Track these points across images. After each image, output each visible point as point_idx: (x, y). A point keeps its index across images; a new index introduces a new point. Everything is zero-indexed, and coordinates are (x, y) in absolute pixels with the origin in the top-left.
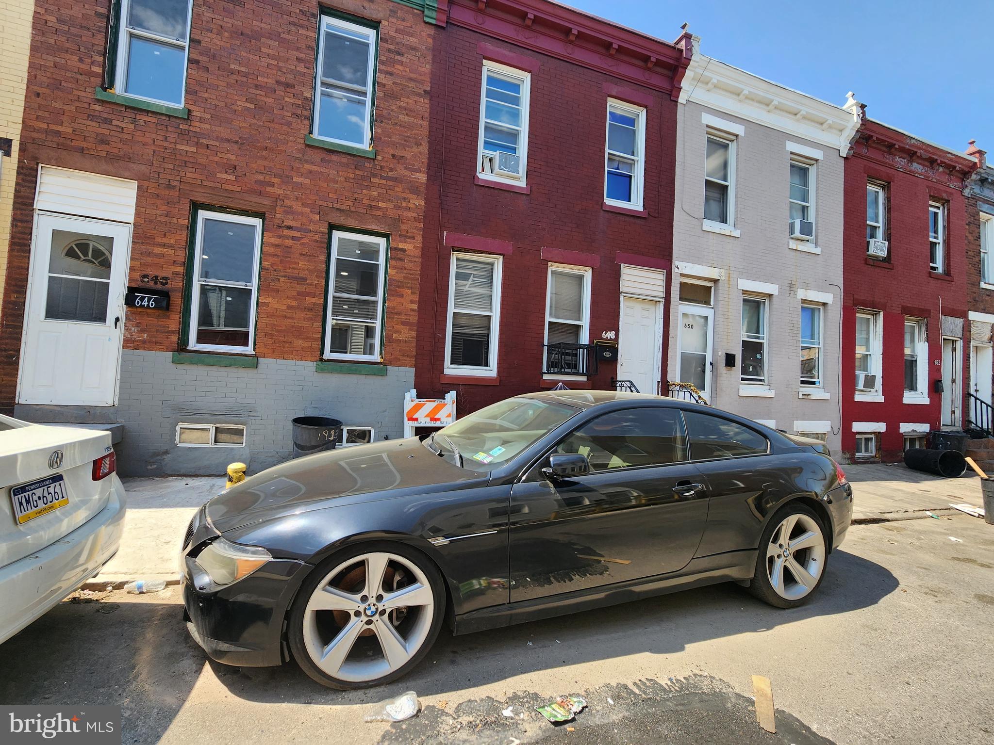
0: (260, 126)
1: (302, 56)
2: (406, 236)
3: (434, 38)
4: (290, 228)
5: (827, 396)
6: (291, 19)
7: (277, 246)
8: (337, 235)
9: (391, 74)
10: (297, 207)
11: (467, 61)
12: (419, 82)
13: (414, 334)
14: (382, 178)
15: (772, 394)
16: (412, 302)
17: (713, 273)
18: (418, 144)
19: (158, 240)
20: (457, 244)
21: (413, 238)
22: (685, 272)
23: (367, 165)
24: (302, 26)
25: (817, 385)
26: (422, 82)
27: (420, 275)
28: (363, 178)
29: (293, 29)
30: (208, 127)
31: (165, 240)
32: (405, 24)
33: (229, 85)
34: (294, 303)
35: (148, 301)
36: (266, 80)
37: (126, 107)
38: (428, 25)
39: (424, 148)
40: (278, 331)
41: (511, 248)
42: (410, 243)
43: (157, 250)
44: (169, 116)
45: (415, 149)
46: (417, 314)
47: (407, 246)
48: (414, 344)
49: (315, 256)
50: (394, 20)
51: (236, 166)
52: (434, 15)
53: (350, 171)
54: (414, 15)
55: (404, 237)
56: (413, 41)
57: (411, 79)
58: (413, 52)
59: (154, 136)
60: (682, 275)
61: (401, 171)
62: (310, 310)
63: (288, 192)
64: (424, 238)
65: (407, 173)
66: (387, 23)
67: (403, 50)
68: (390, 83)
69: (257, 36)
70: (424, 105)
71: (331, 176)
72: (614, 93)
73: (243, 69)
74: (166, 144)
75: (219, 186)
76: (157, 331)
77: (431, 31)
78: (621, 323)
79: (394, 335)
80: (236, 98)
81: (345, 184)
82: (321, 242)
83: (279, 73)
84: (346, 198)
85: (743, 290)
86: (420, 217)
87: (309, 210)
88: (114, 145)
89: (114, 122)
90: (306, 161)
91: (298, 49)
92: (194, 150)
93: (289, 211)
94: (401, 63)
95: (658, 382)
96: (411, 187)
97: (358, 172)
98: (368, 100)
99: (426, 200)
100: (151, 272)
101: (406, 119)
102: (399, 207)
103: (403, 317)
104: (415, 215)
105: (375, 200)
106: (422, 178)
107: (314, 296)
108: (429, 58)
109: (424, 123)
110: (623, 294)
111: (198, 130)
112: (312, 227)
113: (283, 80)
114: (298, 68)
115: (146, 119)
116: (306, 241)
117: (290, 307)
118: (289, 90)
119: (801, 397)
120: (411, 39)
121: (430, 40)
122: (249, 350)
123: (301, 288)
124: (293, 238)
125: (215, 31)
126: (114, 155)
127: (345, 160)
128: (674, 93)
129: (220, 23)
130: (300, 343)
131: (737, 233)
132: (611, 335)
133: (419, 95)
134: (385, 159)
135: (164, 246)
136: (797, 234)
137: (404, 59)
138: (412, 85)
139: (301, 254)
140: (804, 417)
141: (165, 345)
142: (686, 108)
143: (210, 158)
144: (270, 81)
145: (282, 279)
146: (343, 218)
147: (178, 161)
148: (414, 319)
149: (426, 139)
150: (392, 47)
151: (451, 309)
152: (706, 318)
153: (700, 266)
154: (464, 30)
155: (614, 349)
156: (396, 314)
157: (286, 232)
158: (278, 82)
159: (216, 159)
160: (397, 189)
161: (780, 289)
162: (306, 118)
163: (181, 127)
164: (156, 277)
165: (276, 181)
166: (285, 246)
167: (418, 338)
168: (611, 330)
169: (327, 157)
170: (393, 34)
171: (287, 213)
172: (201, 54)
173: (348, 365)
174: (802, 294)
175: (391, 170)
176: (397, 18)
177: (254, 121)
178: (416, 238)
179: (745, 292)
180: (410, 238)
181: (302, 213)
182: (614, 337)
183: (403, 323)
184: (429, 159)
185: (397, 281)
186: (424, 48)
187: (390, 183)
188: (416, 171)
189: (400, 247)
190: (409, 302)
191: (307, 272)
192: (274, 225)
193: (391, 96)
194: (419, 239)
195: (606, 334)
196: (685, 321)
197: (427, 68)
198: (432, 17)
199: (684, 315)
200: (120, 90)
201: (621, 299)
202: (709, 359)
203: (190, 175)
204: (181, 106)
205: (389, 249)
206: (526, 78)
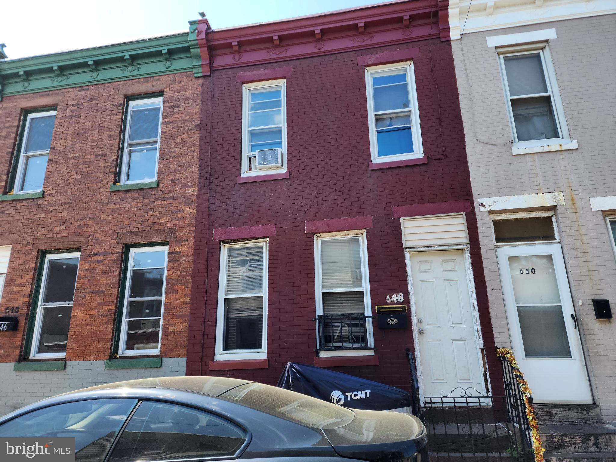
0: (83, 188)
1: (113, 133)
2: (181, 241)
3: (203, 86)
4: (96, 254)
6: (107, 113)
7: (87, 270)
8: (133, 251)
9: (171, 123)
10: (102, 238)
11: (228, 91)
12: (191, 121)
13: (186, 324)
14: (163, 199)
16: (185, 296)
17: (547, 200)
18: (191, 166)
19: (18, 281)
20: (224, 237)
21: (187, 241)
22: (494, 208)
23: (152, 193)
24: (113, 115)
26: (193, 120)
27: (193, 271)
28: (149, 204)
29: (108, 118)
30: (53, 198)
31: (21, 281)
32: (181, 85)
33: (68, 168)
34: (94, 313)
35: (4, 326)
36: (89, 157)
37: (13, 201)
38: (198, 79)
39: (196, 168)
40: (82, 337)
41: (274, 229)
42: (185, 245)
43: (16, 289)
44: (33, 199)
45: (189, 170)
46: (189, 306)
47: (182, 249)
48: (186, 335)
49: (111, 272)
50: (173, 86)
51: (66, 220)
52: (200, 70)
53: (140, 201)
54: (188, 76)
56: (187, 94)
57: (185, 121)
58: (187, 102)
59: (24, 214)
60: (491, 212)
61: (177, 189)
62: (105, 316)
63: (97, 229)
64: (196, 238)
65: (183, 190)
66: (168, 90)
67: (180, 103)
68: (170, 129)
69: (86, 132)
70: (195, 136)
71: (126, 209)
72: (371, 62)
73: (77, 155)
74: (29, 217)
75: (55, 235)
76: (9, 347)
77: (200, 81)
78: (410, 283)
79: (170, 328)
80: (71, 174)
81: (136, 212)
82: (117, 260)
83: (98, 149)
84: (136, 222)
85: (603, 211)
86: (193, 222)
87: (110, 237)
88: (3, 225)
89: (6, 212)
90: (111, 203)
91: (110, 130)
92: (43, 216)
93: (97, 242)
94: (178, 112)
95: (482, 350)
96: (185, 200)
97: (145, 200)
98: (158, 146)
99: (198, 208)
100: (10, 305)
101: (182, 150)
102: (174, 219)
103: (178, 311)
104: (188, 222)
105: (158, 218)
106: (194, 191)
107: (109, 304)
108: (199, 101)
109: (196, 148)
110: (408, 250)
111: (47, 202)
112: (111, 250)
113: (99, 153)
114: (109, 142)
115: (22, 204)
116: (106, 261)
117: (91, 316)
118: (103, 158)
120: (185, 93)
121: (200, 88)
122: (63, 355)
123: (100, 300)
124: (98, 262)
125: (63, 138)
126: (3, 232)
127: (136, 194)
128: (442, 35)
129: (66, 132)
130: (96, 345)
131: (574, 145)
132: (399, 297)
133: (192, 130)
134: (166, 185)
135: (20, 285)
137: (180, 109)
138: (186, 124)
139: (103, 273)
141: (12, 357)
142: (463, 41)
143: (52, 218)
144: (92, 156)
145: (88, 295)
146: (134, 237)
147: (34, 226)
148: (187, 311)
149: (197, 161)
150: (172, 104)
151: (222, 295)
152: (549, 257)
153: (520, 197)
154: (225, 70)
155: (404, 315)
156: (172, 309)
157: (94, 258)
158: (96, 156)
159: (55, 218)
160: (174, 205)
162: (112, 173)
163: (39, 204)
164: (13, 308)
165: (90, 222)
166: (92, 269)
167: (191, 329)
168: (397, 292)
169: (124, 195)
170: (172, 95)
171: (95, 244)
172: (55, 155)
173: (130, 360)
175: (170, 191)
176: (175, 83)
177: (80, 186)
178: (189, 240)
179: (605, 213)
180: (184, 241)
181: (105, 242)
182: (403, 299)
183: (177, 316)
184: (200, 175)
185: (173, 280)
186: (195, 95)
187: (169, 202)
188: (189, 187)
189: (176, 250)
191: (105, 286)
192: (86, 255)
193: (172, 137)
194: (192, 240)
195: (390, 297)
196: (517, 266)
197: (197, 108)
198: (198, 72)
199: (512, 259)
200: (16, 191)
201: (407, 255)
202: (568, 311)
203: (40, 233)
204: (40, 190)
205: (169, 254)
206: (282, 84)
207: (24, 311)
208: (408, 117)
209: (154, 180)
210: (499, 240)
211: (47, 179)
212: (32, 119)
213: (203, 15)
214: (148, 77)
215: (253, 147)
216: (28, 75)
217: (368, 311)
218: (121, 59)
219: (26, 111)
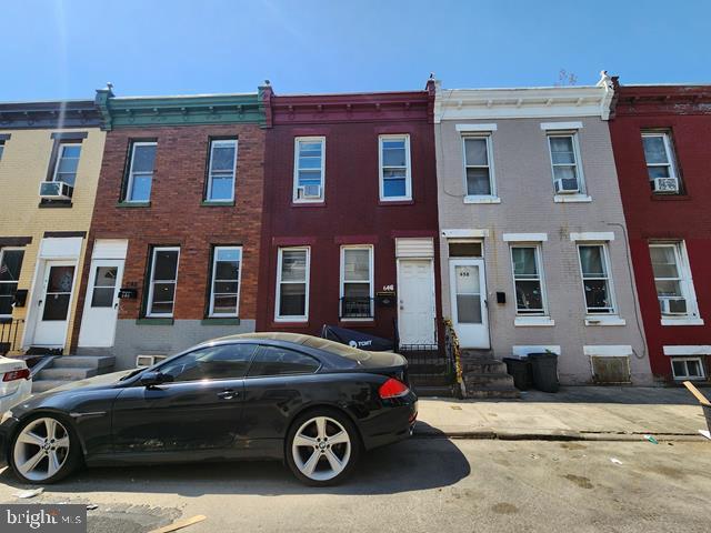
0: (180, 202)
1: (200, 163)
3: (266, 135)
4: (191, 249)
5: (623, 322)
6: (196, 148)
7: (185, 260)
8: (217, 248)
9: (243, 160)
10: (195, 238)
11: (285, 141)
13: (255, 299)
14: (238, 214)
15: (552, 323)
16: (254, 280)
17: (479, 233)
18: (258, 192)
19: (135, 265)
20: (280, 243)
21: (255, 244)
22: (450, 236)
23: (230, 209)
24: (200, 150)
25: (611, 312)
26: (259, 160)
27: (260, 264)
28: (228, 217)
29: (197, 152)
30: (158, 208)
31: (137, 265)
32: (250, 133)
33: (168, 187)
34: (192, 288)
35: (127, 295)
36: (183, 180)
38: (263, 130)
39: (261, 194)
40: (184, 304)
41: (315, 240)
42: (254, 247)
43: (134, 270)
44: (143, 207)
45: (256, 196)
46: (257, 287)
47: (252, 249)
48: (255, 305)
49: (203, 262)
50: (245, 132)
51: (168, 224)
52: (265, 123)
53: (222, 214)
54: (256, 127)
55: (250, 245)
57: (254, 160)
58: (255, 146)
59: (136, 217)
60: (448, 239)
61: (248, 209)
63: (192, 232)
64: (261, 243)
65: (252, 209)
66: (241, 135)
67: (250, 146)
68: (243, 165)
69: (181, 160)
70: (261, 171)
71: (212, 220)
72: (383, 131)
73: (174, 177)
74: (140, 220)
75: (161, 234)
76: (131, 309)
77: (264, 132)
78: (398, 279)
79: (244, 301)
80: (170, 191)
81: (219, 222)
82: (206, 254)
83: (190, 175)
84: (219, 229)
86: (259, 232)
87: (201, 238)
88: (121, 225)
89: (122, 215)
90: (200, 214)
91: (198, 161)
92: (152, 220)
93: (192, 241)
94: (249, 153)
95: (435, 319)
96: (254, 216)
97: (226, 214)
98: (234, 176)
99: (263, 222)
100: (131, 281)
101: (251, 181)
102: (246, 229)
103: (250, 290)
104: (256, 231)
105: (235, 227)
106: (260, 210)
108: (264, 146)
109: (261, 180)
110: (398, 259)
111: (154, 210)
112: (203, 247)
113: (191, 177)
114: (198, 170)
115: (134, 210)
116: (199, 255)
117: (190, 291)
118: (193, 181)
119: (587, 324)
120: (254, 139)
121: (264, 137)
122: (171, 315)
123: (195, 280)
124: (193, 254)
125: (163, 164)
126: (121, 230)
127: (219, 209)
128: (429, 119)
129: (165, 160)
130: (194, 309)
131: (498, 200)
132: (391, 288)
133: (259, 167)
134: (240, 205)
135: (137, 267)
136: (561, 190)
137: (250, 151)
138: (254, 162)
139: (197, 262)
140: (594, 342)
141: (134, 315)
142: (441, 125)
143: (158, 222)
144: (185, 179)
145: (187, 276)
146: (218, 239)
147: (145, 227)
148: (256, 289)
149: (262, 189)
150: (244, 146)
151: (279, 281)
152: (477, 267)
153: (466, 230)
154: (282, 126)
155: (393, 298)
156: (246, 288)
157: (190, 252)
158: (189, 179)
159: (160, 222)
160: (246, 219)
161: (549, 236)
162: (201, 193)
163: (147, 211)
164: (133, 283)
165: (186, 227)
166: (189, 260)
167: (258, 302)
168: (390, 284)
169: (210, 210)
170: (244, 139)
171: (190, 242)
172: (157, 176)
174: (574, 236)
175: (243, 209)
176: (247, 131)
177: (177, 201)
179: (510, 243)
180: (253, 244)
181: (198, 241)
182: (393, 289)
183: (249, 293)
184: (264, 199)
185: (246, 270)
186: (261, 142)
187: (242, 217)
188: (256, 207)
189: (248, 250)
190: (253, 282)
191: (198, 271)
192: (184, 249)
193: (245, 171)
194: (258, 244)
195: (386, 287)
196: (459, 271)
197: (262, 151)
198: (264, 125)
199: (456, 267)
200: (127, 200)
201: (398, 262)
202: (483, 298)
203: (149, 232)
204: (148, 201)
205: (244, 252)
206: (323, 140)
207: (141, 285)
208: (404, 171)
209: (232, 200)
210: (451, 255)
211: (152, 194)
212: (137, 147)
213: (268, 82)
214: (226, 125)
215: (301, 183)
216: (133, 112)
217: (372, 295)
218: (207, 109)
219: (133, 141)
